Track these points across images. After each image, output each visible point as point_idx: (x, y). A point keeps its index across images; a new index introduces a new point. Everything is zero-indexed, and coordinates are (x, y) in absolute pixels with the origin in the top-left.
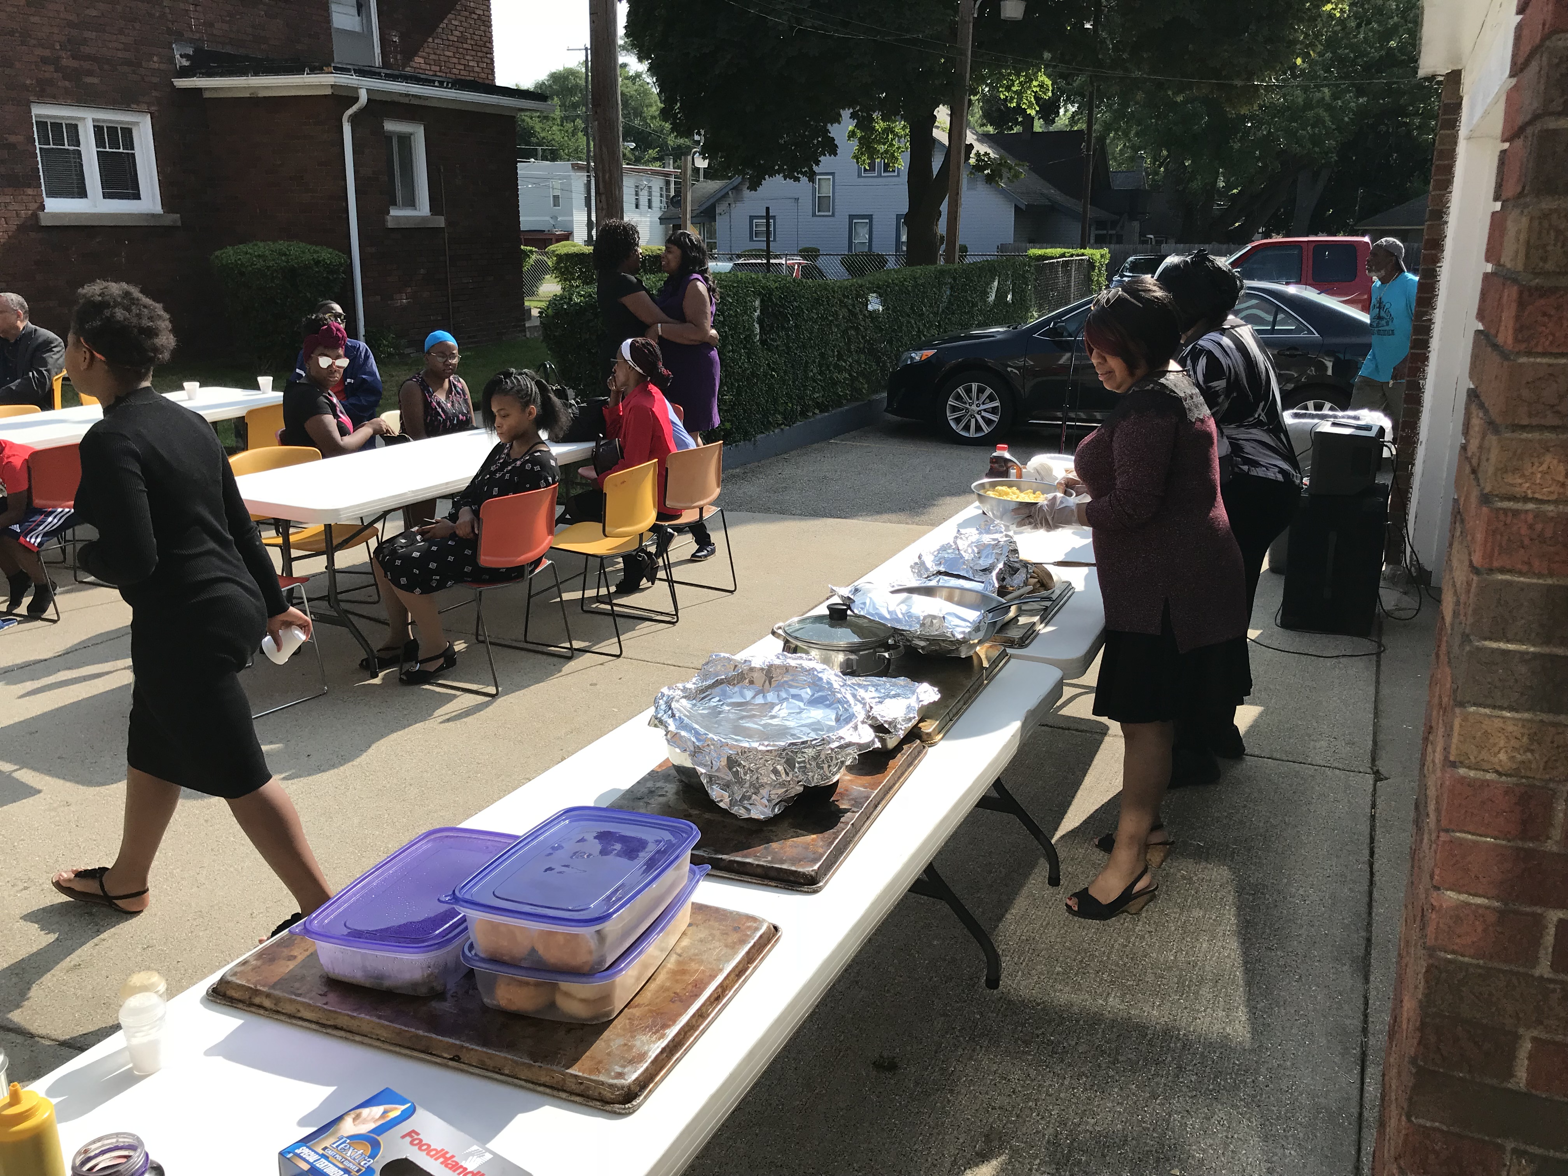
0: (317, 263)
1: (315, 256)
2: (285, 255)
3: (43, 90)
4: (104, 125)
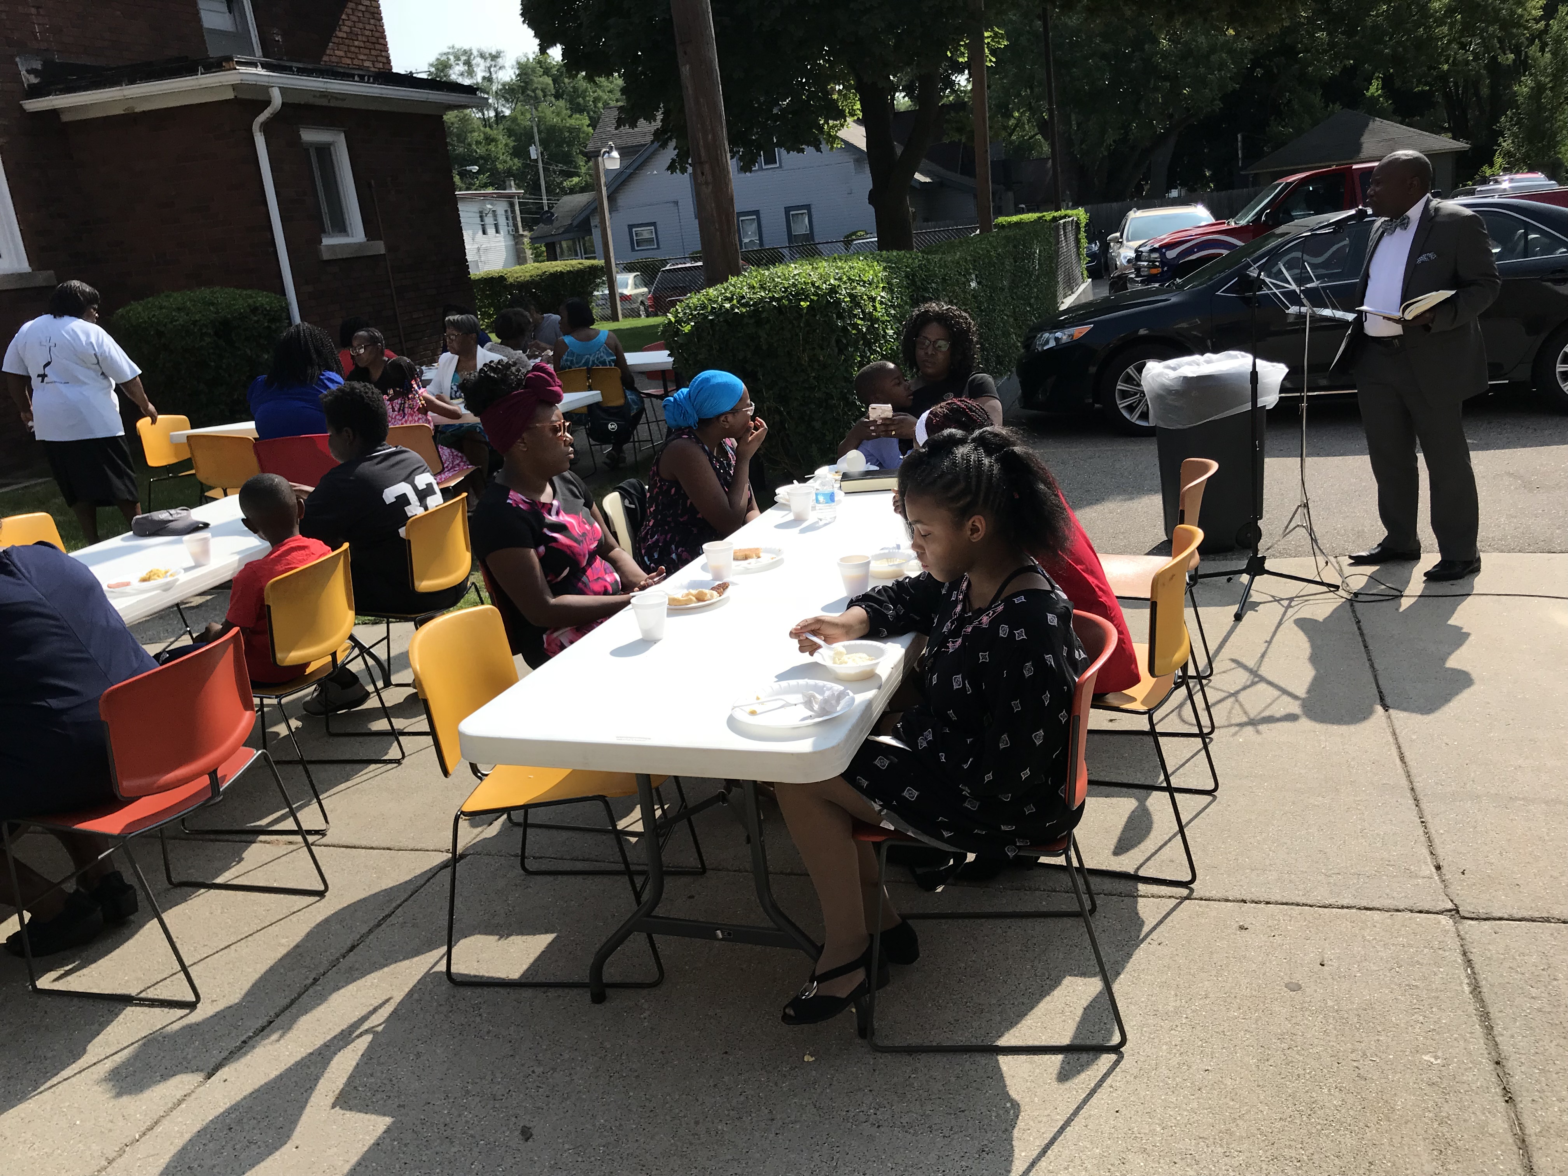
0: (254, 310)
1: (250, 301)
2: (213, 304)
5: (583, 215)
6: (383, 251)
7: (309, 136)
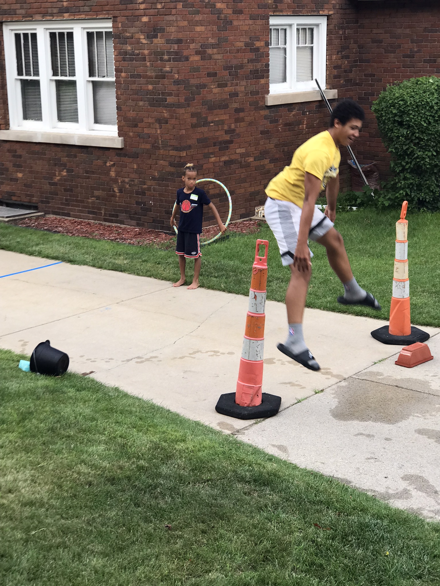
3: (277, 7)
4: (300, 27)
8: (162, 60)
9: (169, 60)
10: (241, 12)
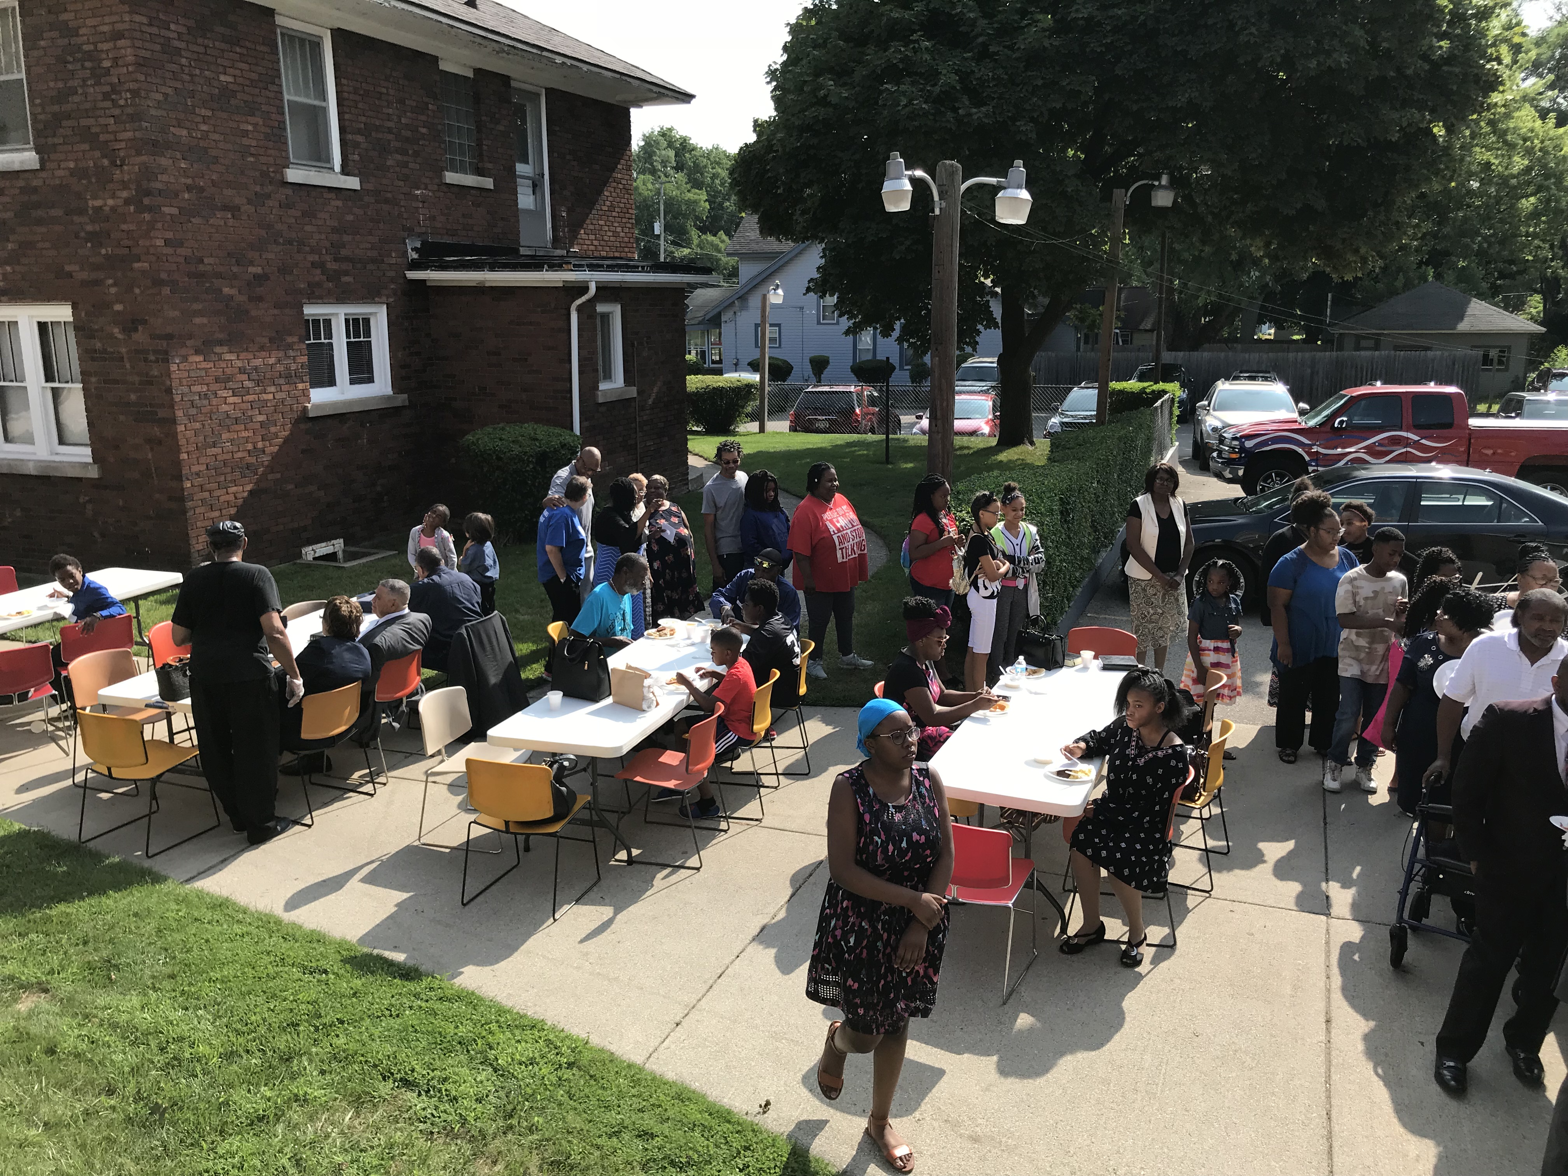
3: (313, 293)
4: (351, 318)
5: (718, 310)
6: (635, 396)
7: (601, 308)
8: (146, 360)
9: (157, 361)
10: (260, 299)
